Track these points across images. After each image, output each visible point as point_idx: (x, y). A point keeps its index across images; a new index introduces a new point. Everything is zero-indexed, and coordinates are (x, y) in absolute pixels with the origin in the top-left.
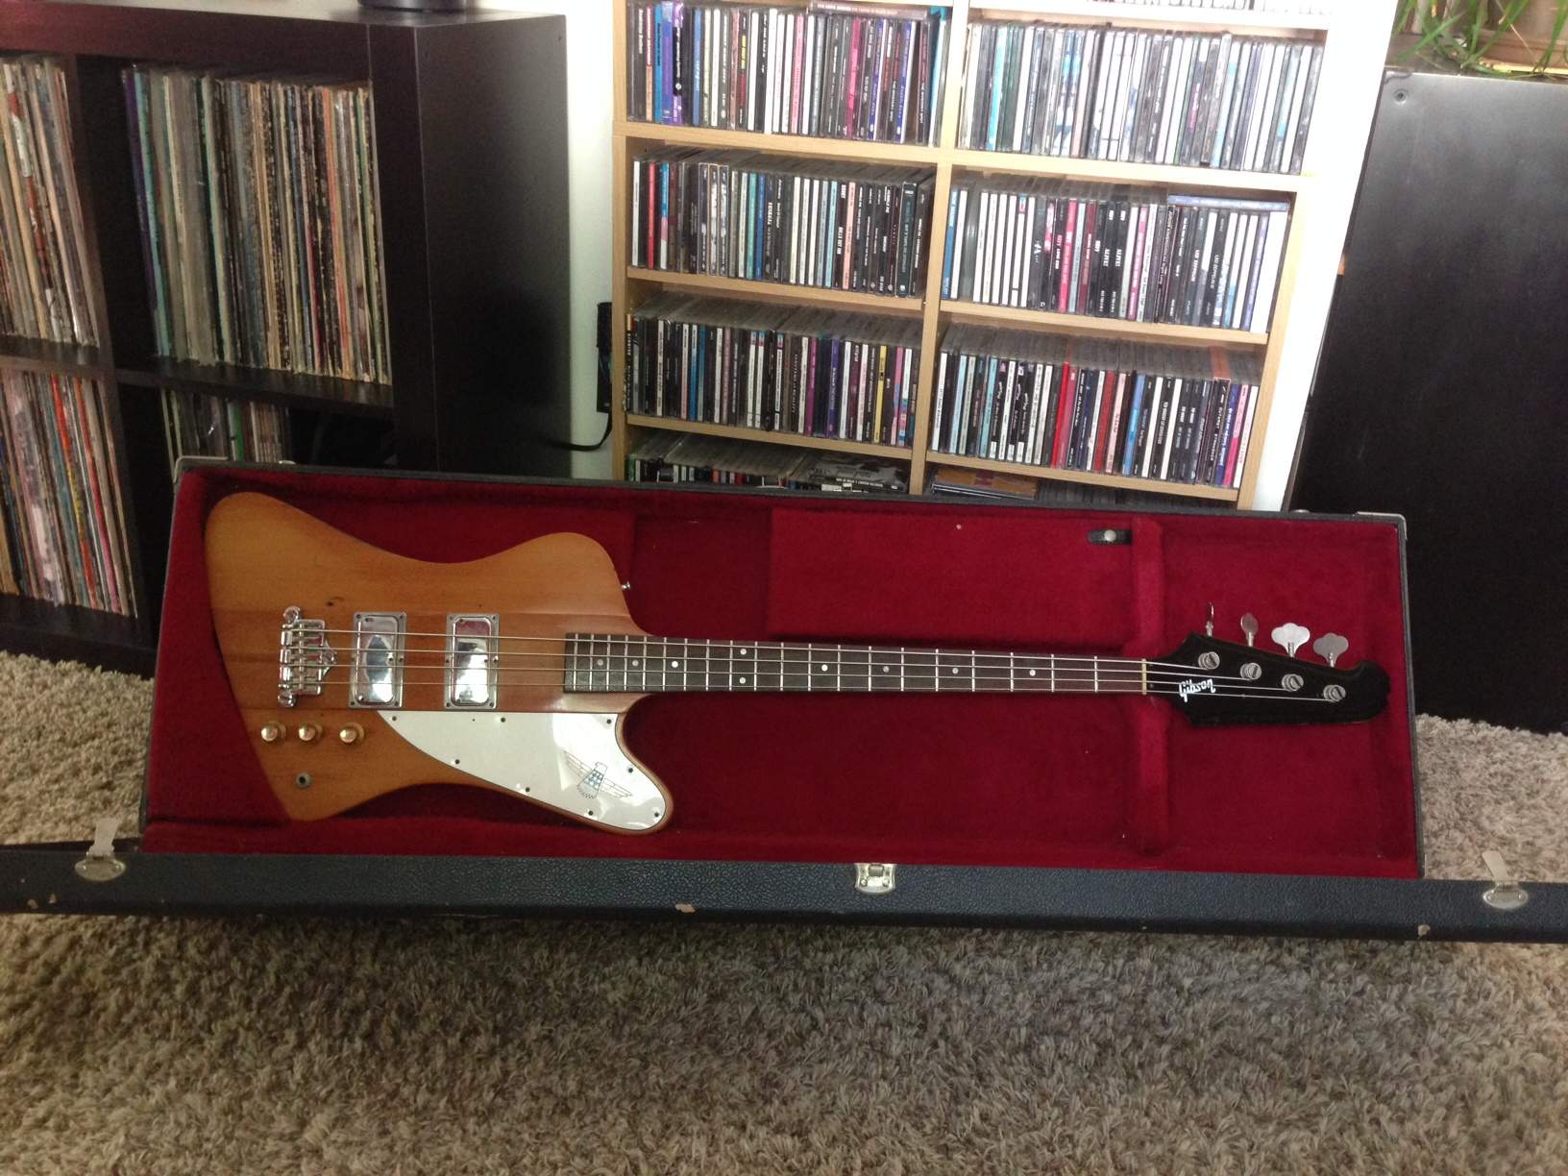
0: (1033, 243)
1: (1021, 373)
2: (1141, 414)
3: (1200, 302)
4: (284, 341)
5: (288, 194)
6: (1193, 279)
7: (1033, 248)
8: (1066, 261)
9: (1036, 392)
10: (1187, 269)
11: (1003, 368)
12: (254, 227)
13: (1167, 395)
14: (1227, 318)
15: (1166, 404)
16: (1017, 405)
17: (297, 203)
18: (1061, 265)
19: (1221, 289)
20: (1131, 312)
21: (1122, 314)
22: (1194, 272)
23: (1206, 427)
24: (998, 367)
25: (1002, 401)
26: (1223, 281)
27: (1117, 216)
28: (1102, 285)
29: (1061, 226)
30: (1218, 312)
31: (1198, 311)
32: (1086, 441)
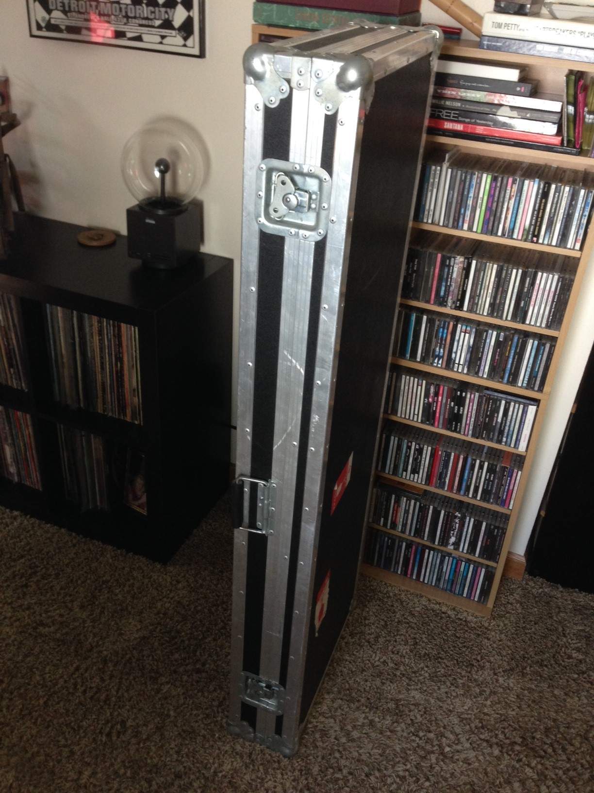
0: (425, 398)
1: (417, 447)
2: (469, 473)
3: (496, 434)
4: (104, 403)
5: (107, 351)
6: (494, 424)
7: (424, 401)
8: (438, 408)
9: (424, 456)
10: (491, 419)
11: (410, 444)
12: (93, 361)
13: (481, 467)
14: (509, 442)
15: (480, 471)
16: (415, 459)
17: (110, 355)
18: (436, 409)
19: (506, 431)
20: (466, 433)
21: (462, 433)
22: (494, 422)
23: (498, 483)
24: (408, 443)
25: (409, 457)
26: (507, 428)
27: (461, 394)
28: (454, 420)
29: (437, 394)
30: (504, 439)
31: (496, 438)
32: (445, 478)
